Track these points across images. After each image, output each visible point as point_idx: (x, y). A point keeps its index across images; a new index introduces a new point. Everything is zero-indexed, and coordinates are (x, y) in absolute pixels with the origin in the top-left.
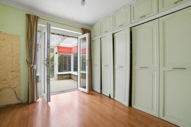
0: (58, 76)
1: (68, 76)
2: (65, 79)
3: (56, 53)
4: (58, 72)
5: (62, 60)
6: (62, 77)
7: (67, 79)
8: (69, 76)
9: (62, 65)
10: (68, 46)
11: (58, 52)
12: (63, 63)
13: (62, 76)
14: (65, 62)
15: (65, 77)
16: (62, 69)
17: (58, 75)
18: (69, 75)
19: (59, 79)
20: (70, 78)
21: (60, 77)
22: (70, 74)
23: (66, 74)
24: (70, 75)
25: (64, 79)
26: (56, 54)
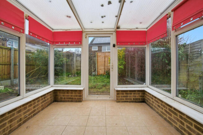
0: (118, 94)
1: (138, 96)
2: (133, 102)
3: (114, 46)
4: (118, 84)
5: (127, 61)
6: (124, 97)
7: (136, 102)
8: (141, 96)
9: (128, 69)
10: (137, 28)
11: (117, 43)
12: (129, 66)
13: (125, 95)
14: (132, 65)
15: (132, 96)
16: (128, 75)
17: (117, 91)
18: (141, 93)
19: (118, 101)
20: (143, 101)
21: (120, 95)
22: (144, 92)
23: (135, 91)
24: (144, 94)
25: (130, 102)
26: (114, 48)
